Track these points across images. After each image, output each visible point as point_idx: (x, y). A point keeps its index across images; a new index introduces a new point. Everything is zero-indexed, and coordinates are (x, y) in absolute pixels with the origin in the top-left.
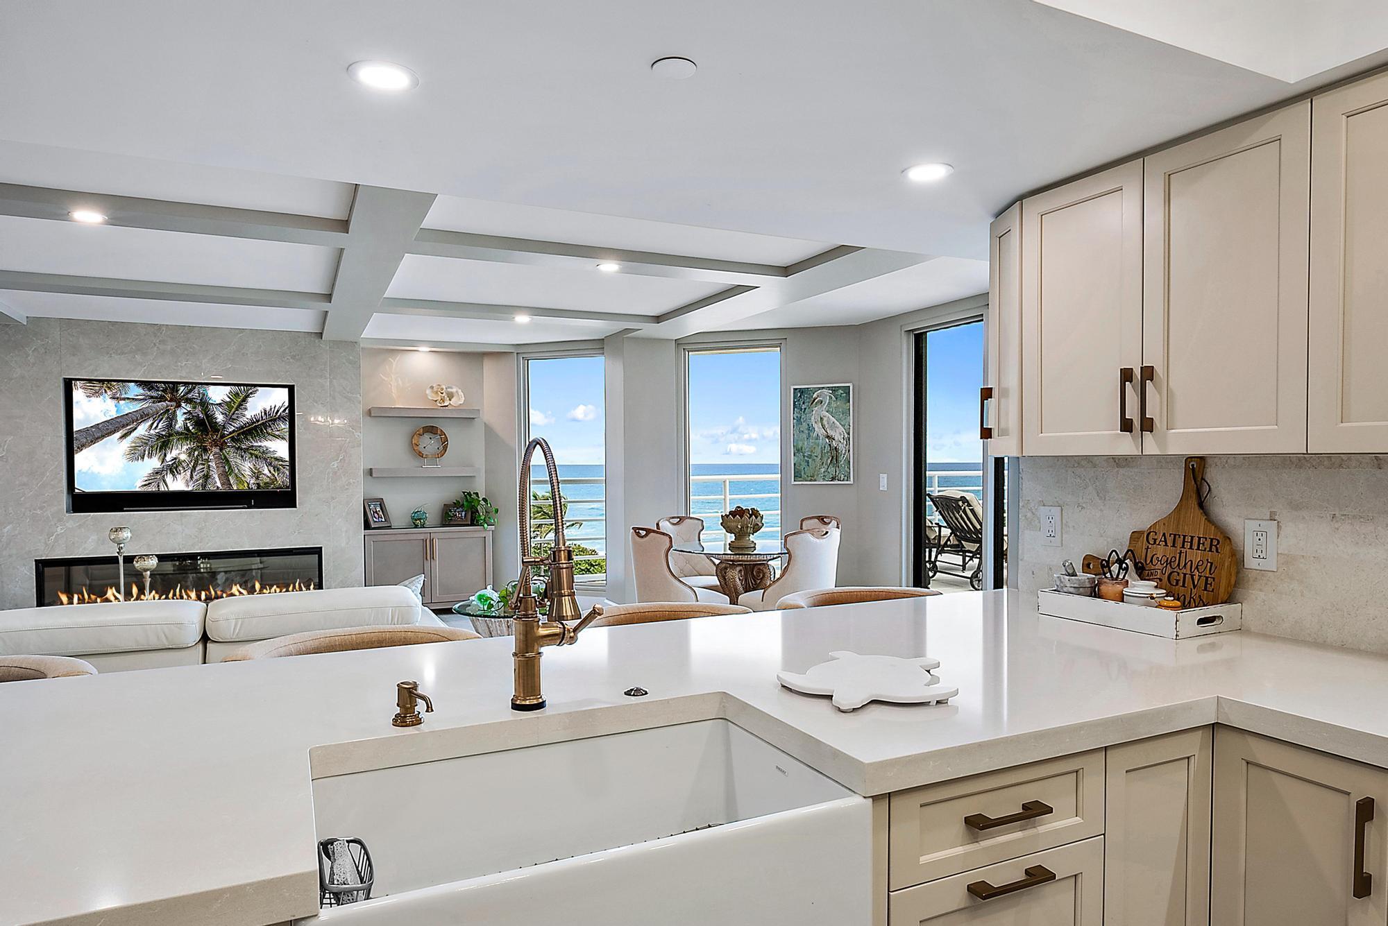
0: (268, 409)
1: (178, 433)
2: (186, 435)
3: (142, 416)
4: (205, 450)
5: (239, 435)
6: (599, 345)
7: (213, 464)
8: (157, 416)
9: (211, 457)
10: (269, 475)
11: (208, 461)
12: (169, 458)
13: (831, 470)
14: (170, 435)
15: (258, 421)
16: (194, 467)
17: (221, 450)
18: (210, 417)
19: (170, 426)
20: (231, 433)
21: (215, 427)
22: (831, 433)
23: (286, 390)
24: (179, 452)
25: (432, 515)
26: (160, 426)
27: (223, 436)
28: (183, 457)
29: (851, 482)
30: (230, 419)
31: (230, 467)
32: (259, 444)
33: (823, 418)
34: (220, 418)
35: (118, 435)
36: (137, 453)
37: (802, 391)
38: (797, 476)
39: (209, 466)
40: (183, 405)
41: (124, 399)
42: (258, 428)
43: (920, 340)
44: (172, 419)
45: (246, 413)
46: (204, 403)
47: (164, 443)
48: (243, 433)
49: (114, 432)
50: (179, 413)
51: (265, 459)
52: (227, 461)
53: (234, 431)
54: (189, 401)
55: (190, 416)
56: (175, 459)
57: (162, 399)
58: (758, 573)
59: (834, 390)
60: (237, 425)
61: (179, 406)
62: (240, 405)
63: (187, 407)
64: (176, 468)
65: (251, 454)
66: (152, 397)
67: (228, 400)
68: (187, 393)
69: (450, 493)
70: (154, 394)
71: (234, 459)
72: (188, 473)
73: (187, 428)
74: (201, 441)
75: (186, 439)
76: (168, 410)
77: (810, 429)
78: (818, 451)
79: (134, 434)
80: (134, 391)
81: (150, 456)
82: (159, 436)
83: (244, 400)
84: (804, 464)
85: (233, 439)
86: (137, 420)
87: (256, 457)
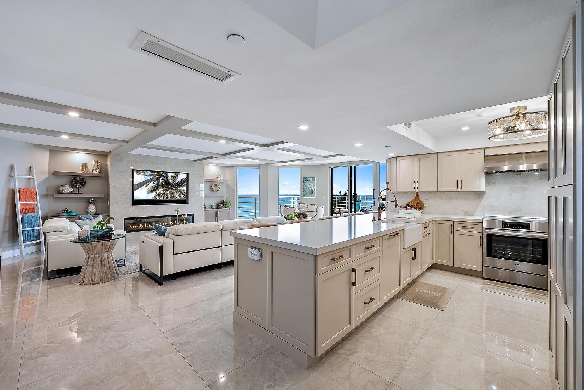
0: (183, 178)
1: (160, 185)
2: (162, 186)
3: (151, 180)
4: (167, 190)
5: (176, 186)
6: (258, 166)
7: (169, 194)
8: (155, 180)
9: (169, 192)
10: (183, 197)
11: (168, 193)
12: (158, 193)
13: (312, 195)
14: (158, 186)
15: (180, 182)
16: (164, 195)
17: (171, 190)
18: (168, 181)
19: (158, 183)
20: (173, 185)
21: (170, 184)
22: (311, 187)
23: (186, 174)
24: (160, 191)
25: (215, 206)
26: (156, 183)
27: (172, 186)
28: (161, 192)
29: (316, 197)
30: (174, 181)
31: (173, 195)
32: (181, 188)
33: (309, 184)
34: (171, 181)
35: (145, 186)
36: (150, 192)
37: (305, 178)
38: (304, 196)
39: (168, 195)
40: (162, 177)
41: (147, 175)
42: (180, 184)
43: (332, 169)
44: (159, 181)
45: (178, 179)
46: (167, 177)
47: (156, 188)
48: (177, 185)
49: (144, 185)
50: (161, 179)
51: (182, 193)
52: (173, 193)
53: (174, 185)
54: (163, 176)
55: (163, 180)
56: (159, 193)
57: (156, 175)
58: (305, 215)
59: (312, 178)
60: (175, 183)
61: (160, 177)
62: (176, 177)
63: (162, 178)
64: (159, 196)
65: (179, 191)
66: (154, 175)
67: (173, 176)
68: (163, 174)
69: (218, 200)
70: (154, 174)
71: (174, 193)
72: (163, 197)
73: (162, 184)
74: (166, 188)
75: (162, 187)
76: (158, 179)
77: (307, 186)
78: (309, 191)
79: (149, 186)
80: (149, 173)
81: (153, 192)
82: (155, 186)
83: (177, 176)
84: (306, 194)
85: (174, 187)
86: (150, 181)
87: (180, 192)
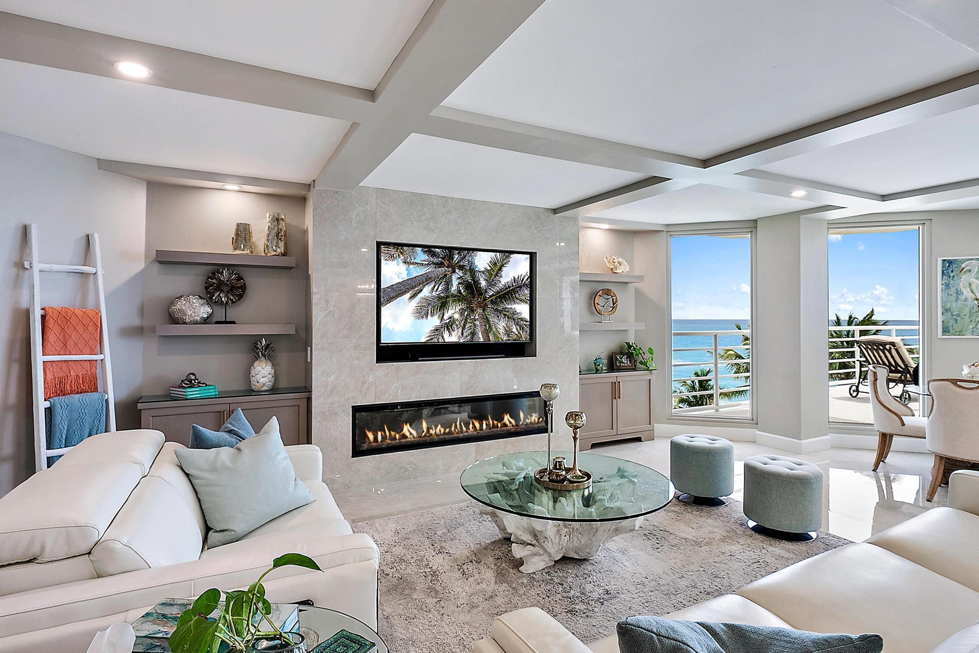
0: (516, 277)
1: (453, 295)
2: (458, 298)
3: (426, 280)
4: (472, 311)
5: (496, 299)
7: (478, 323)
8: (438, 280)
9: (477, 317)
10: (517, 333)
11: (474, 320)
12: (446, 317)
14: (447, 297)
15: (509, 287)
16: (463, 328)
17: (484, 310)
18: (477, 282)
19: (447, 289)
20: (491, 296)
21: (480, 291)
24: (453, 312)
26: (440, 289)
27: (485, 299)
28: (457, 316)
30: (491, 283)
31: (490, 326)
32: (510, 306)
33: (971, 283)
34: (483, 283)
35: (408, 295)
36: (422, 312)
37: (950, 262)
39: (475, 325)
40: (457, 271)
41: (413, 264)
42: (509, 294)
44: (448, 283)
45: (501, 279)
46: (472, 271)
47: (442, 304)
48: (499, 297)
49: (405, 292)
50: (454, 277)
51: (514, 320)
52: (488, 321)
53: (493, 295)
54: (461, 268)
55: (462, 281)
56: (450, 318)
57: (440, 265)
60: (496, 289)
61: (454, 272)
62: (496, 275)
63: (459, 273)
64: (451, 326)
65: (505, 315)
66: (433, 263)
67: (489, 268)
68: (460, 261)
70: (435, 260)
71: (493, 319)
72: (460, 331)
73: (459, 292)
74: (470, 303)
75: (459, 300)
76: (446, 275)
79: (421, 295)
80: (421, 256)
81: (432, 315)
82: (439, 298)
83: (500, 269)
85: (492, 302)
86: (423, 283)
87: (508, 318)
